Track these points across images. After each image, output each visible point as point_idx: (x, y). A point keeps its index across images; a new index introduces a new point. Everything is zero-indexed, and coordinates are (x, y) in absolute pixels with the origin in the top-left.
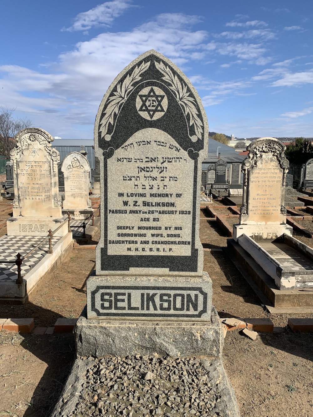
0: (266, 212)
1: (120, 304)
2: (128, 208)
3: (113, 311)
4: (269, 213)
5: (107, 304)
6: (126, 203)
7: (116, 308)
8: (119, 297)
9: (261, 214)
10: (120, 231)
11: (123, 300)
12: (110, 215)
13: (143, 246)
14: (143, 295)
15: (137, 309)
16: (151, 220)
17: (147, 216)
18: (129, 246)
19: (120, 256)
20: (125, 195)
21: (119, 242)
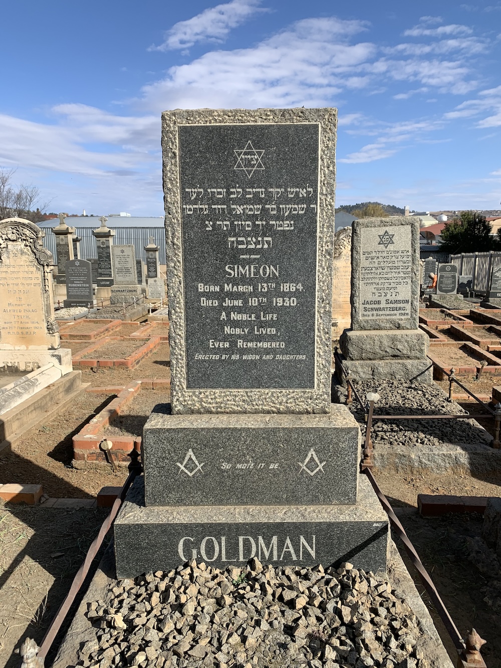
0: (25, 331)
4: (29, 333)
9: (18, 333)
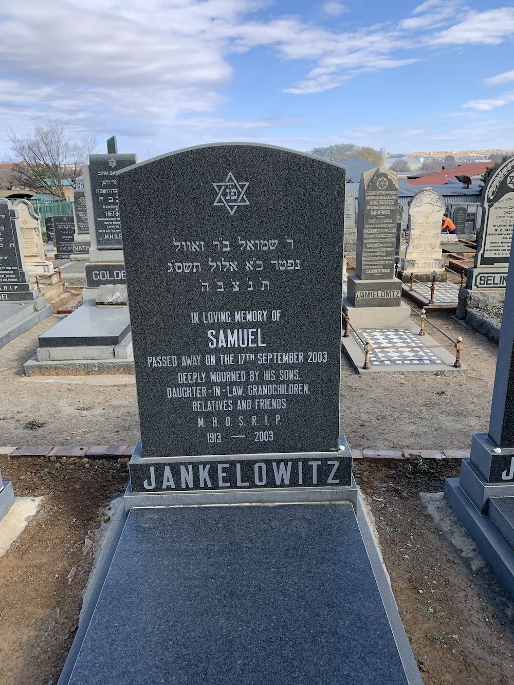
1: (489, 282)
2: (497, 233)
3: (485, 285)
5: (482, 282)
6: (496, 230)
7: (487, 284)
8: (489, 278)
10: (492, 245)
11: (491, 280)
12: (487, 236)
13: (503, 252)
14: (501, 276)
15: (497, 284)
16: (508, 238)
17: (506, 236)
18: (495, 252)
19: (491, 258)
20: (497, 226)
21: (490, 250)
